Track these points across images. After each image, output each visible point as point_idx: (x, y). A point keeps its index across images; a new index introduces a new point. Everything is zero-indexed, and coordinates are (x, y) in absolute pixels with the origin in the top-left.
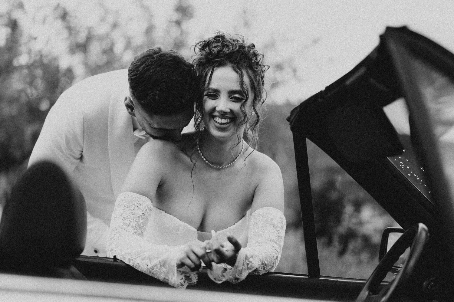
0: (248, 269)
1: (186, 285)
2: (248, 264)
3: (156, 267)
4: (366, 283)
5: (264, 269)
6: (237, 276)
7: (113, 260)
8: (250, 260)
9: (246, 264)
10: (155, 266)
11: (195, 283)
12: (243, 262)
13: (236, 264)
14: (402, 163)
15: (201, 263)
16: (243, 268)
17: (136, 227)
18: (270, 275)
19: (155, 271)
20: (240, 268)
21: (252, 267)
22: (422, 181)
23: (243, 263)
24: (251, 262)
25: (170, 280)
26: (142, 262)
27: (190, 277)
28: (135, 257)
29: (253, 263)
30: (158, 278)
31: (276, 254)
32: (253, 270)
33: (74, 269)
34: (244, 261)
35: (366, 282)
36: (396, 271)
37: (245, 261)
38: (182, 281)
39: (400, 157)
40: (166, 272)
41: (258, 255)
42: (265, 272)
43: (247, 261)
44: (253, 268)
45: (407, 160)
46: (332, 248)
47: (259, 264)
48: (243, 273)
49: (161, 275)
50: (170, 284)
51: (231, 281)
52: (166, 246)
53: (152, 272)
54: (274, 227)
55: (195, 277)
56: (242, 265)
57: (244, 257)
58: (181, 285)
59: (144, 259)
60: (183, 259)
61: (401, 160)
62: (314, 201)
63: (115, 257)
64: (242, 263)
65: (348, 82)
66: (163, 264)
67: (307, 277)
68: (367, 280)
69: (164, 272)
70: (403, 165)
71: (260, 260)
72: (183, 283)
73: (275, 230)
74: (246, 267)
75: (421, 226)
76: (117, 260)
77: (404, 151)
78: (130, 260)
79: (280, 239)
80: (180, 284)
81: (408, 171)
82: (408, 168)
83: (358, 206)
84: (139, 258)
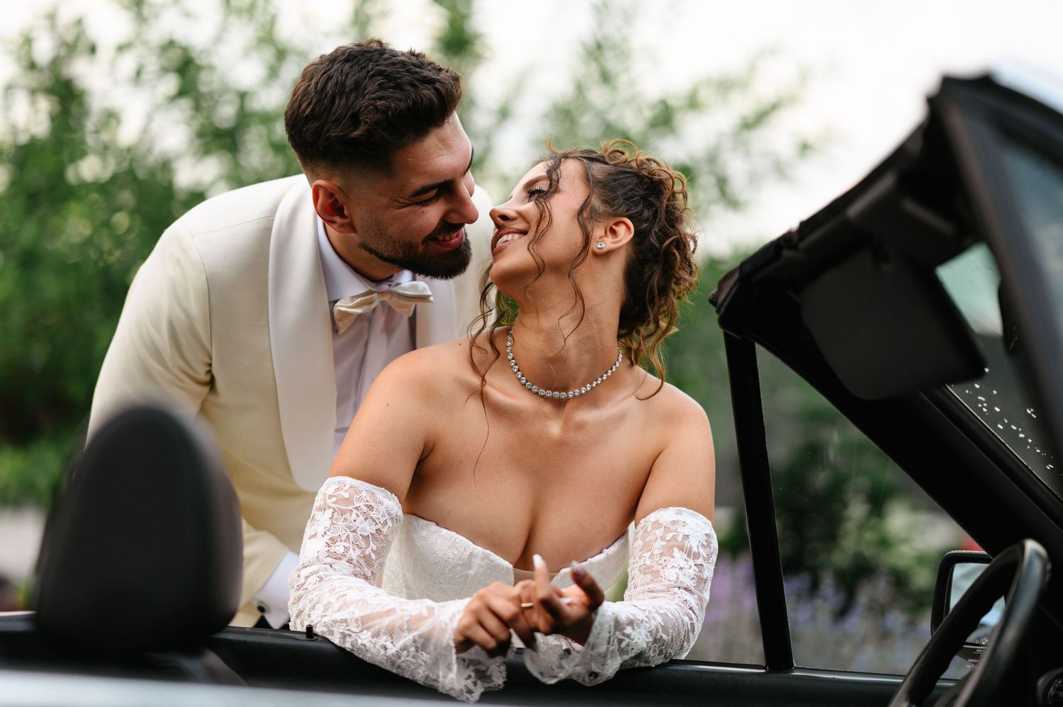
0: (622, 651)
1: (478, 691)
2: (620, 641)
3: (405, 652)
4: (903, 682)
5: (661, 652)
6: (595, 668)
7: (304, 637)
8: (626, 631)
9: (616, 641)
10: (404, 650)
11: (499, 685)
12: (608, 635)
13: (591, 639)
14: (983, 399)
15: (510, 636)
16: (608, 649)
17: (358, 562)
18: (674, 668)
19: (404, 662)
20: (603, 649)
21: (630, 648)
22: (1030, 441)
23: (610, 637)
24: (628, 636)
25: (441, 680)
26: (373, 640)
27: (488, 674)
28: (357, 630)
29: (632, 638)
30: (411, 678)
31: (691, 619)
32: (633, 655)
33: (213, 659)
34: (610, 632)
35: (901, 681)
36: (973, 655)
37: (614, 634)
38: (469, 683)
39: (977, 386)
40: (429, 661)
41: (646, 619)
42: (664, 661)
43: (617, 633)
44: (633, 649)
45: (995, 392)
46: (819, 602)
47: (648, 640)
48: (609, 662)
49: (418, 670)
50: (441, 690)
51: (580, 681)
52: (429, 602)
53: (397, 664)
54: (689, 556)
55: (501, 672)
56: (606, 642)
57: (612, 623)
58: (467, 692)
59: (376, 635)
60: (467, 627)
61: (979, 392)
62: (776, 490)
63: (310, 629)
64: (607, 639)
65: (854, 211)
66: (423, 643)
67: (763, 671)
68: (904, 677)
69: (425, 662)
70: (985, 405)
71: (650, 632)
72: (472, 687)
73: (691, 562)
74: (615, 647)
75: (1031, 546)
76: (315, 637)
77: (987, 370)
78: (344, 636)
79: (702, 585)
80: (463, 688)
81: (996, 418)
82: (997, 409)
83: (878, 502)
84: (365, 632)
